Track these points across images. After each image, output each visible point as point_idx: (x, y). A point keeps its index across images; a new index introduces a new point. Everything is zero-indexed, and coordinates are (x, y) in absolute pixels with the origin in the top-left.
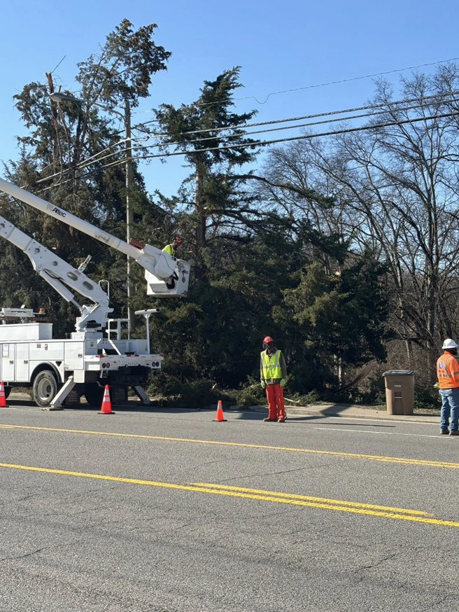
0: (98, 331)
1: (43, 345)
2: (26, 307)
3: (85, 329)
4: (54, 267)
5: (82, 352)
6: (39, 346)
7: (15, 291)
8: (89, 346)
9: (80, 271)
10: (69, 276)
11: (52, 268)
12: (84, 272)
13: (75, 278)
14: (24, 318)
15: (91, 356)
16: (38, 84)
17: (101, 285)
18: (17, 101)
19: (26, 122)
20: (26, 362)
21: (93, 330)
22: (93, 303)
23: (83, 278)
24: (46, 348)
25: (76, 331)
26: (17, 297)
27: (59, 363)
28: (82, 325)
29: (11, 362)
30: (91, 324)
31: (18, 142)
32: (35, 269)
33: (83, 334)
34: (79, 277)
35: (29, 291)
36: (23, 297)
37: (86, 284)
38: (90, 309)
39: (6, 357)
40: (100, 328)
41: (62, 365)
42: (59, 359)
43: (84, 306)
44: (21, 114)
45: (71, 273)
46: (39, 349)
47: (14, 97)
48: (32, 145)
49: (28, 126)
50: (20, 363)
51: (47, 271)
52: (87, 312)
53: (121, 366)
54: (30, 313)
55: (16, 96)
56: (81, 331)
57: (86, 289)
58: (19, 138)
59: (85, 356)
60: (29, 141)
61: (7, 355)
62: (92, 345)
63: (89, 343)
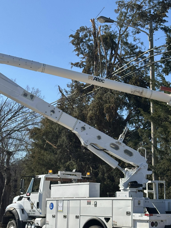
0: (139, 191)
1: (93, 202)
2: (76, 171)
3: (128, 188)
4: (98, 140)
5: (130, 209)
6: (89, 203)
7: (67, 162)
8: (137, 205)
9: (120, 142)
10: (112, 147)
11: (96, 141)
12: (124, 142)
13: (117, 148)
14: (75, 180)
15: (140, 214)
16: (85, 27)
17: (139, 151)
18: (72, 39)
19: (77, 52)
20: (77, 217)
21: (135, 189)
22: (134, 167)
23: (124, 147)
24: (96, 205)
25: (120, 191)
26: (69, 166)
27: (107, 219)
28: (126, 185)
29: (65, 217)
30: (133, 184)
31: (71, 66)
32: (83, 144)
33: (127, 193)
34: (120, 146)
35: (77, 161)
36: (73, 166)
37: (126, 152)
38: (132, 172)
39: (60, 212)
40: (141, 188)
41: (110, 221)
42: (108, 215)
43: (126, 169)
44: (74, 47)
45: (113, 144)
46: (89, 205)
47: (70, 36)
48: (80, 67)
49: (78, 55)
50: (72, 217)
51: (93, 145)
52: (129, 174)
53: (167, 224)
54: (79, 176)
55: (71, 36)
56: (125, 190)
57: (127, 156)
58: (72, 64)
59: (134, 214)
60: (78, 65)
61: (61, 210)
62: (139, 204)
63: (137, 201)
